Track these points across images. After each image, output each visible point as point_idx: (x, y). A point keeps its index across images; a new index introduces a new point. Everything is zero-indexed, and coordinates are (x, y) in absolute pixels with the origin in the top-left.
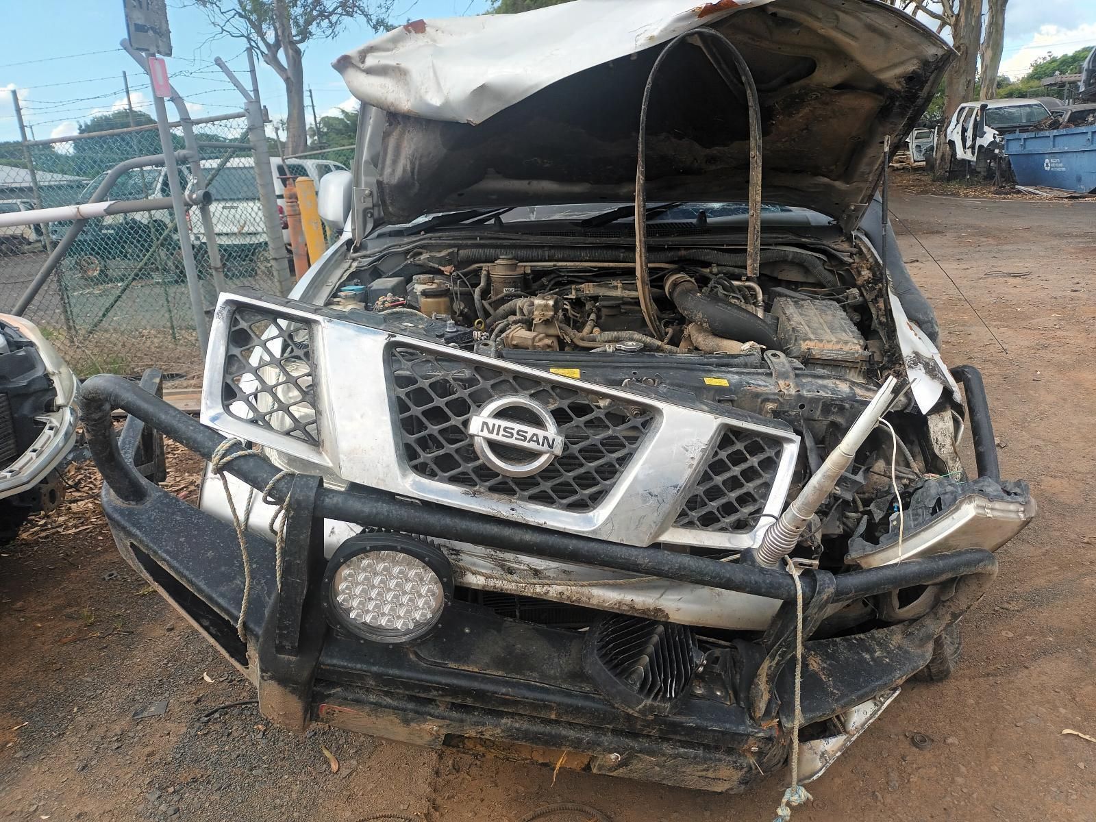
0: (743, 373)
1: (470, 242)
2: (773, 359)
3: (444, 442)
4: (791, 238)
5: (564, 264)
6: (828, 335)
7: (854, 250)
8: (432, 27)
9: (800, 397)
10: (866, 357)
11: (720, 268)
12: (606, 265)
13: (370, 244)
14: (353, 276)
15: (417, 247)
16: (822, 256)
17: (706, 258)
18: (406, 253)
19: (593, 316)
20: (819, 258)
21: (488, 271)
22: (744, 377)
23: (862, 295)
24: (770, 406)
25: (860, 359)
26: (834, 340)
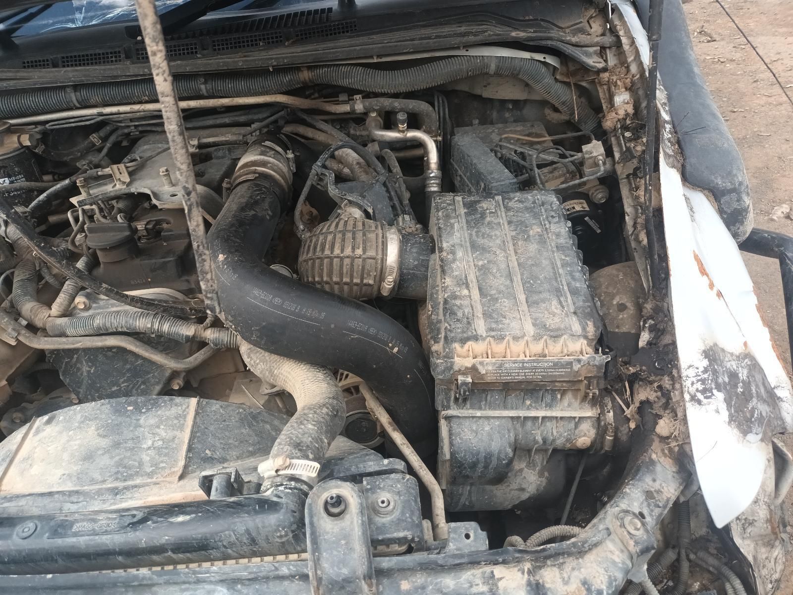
4: (495, 30)
5: (114, 109)
7: (608, 40)
10: (599, 367)
11: (368, 102)
16: (550, 60)
17: (344, 84)
20: (545, 64)
23: (609, 158)
25: (584, 373)
26: (530, 329)
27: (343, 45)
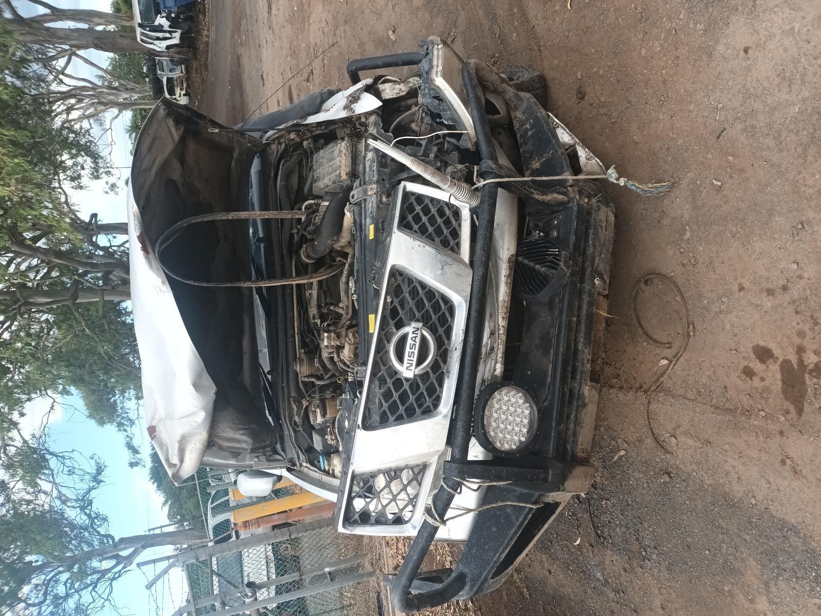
0: (365, 216)
1: (286, 389)
2: (355, 198)
3: (419, 392)
4: (271, 183)
5: (296, 328)
6: (337, 161)
7: (276, 142)
8: (152, 421)
9: (378, 182)
10: (348, 138)
11: (294, 227)
12: (295, 301)
13: (290, 456)
14: (313, 464)
15: (291, 424)
16: (282, 163)
17: (287, 237)
18: (295, 431)
19: (332, 308)
20: (283, 165)
21: (305, 377)
22: (368, 214)
23: (307, 139)
24: (384, 199)
25: (350, 142)
26: (339, 158)
27: (275, 237)
